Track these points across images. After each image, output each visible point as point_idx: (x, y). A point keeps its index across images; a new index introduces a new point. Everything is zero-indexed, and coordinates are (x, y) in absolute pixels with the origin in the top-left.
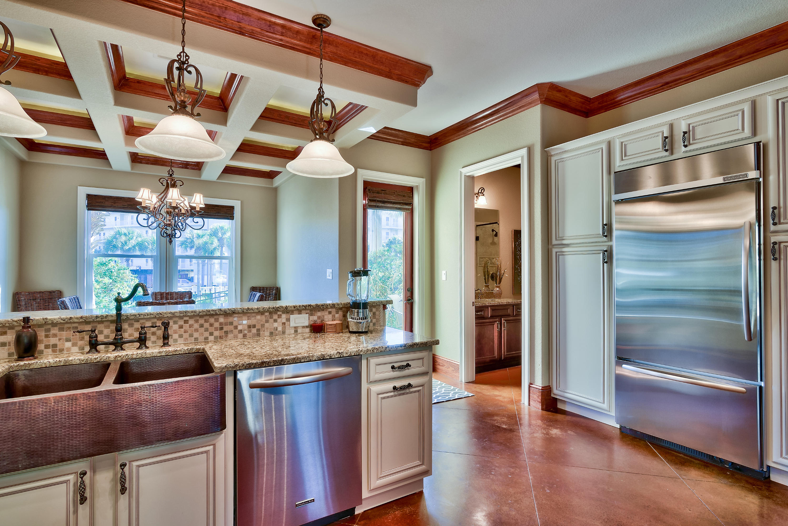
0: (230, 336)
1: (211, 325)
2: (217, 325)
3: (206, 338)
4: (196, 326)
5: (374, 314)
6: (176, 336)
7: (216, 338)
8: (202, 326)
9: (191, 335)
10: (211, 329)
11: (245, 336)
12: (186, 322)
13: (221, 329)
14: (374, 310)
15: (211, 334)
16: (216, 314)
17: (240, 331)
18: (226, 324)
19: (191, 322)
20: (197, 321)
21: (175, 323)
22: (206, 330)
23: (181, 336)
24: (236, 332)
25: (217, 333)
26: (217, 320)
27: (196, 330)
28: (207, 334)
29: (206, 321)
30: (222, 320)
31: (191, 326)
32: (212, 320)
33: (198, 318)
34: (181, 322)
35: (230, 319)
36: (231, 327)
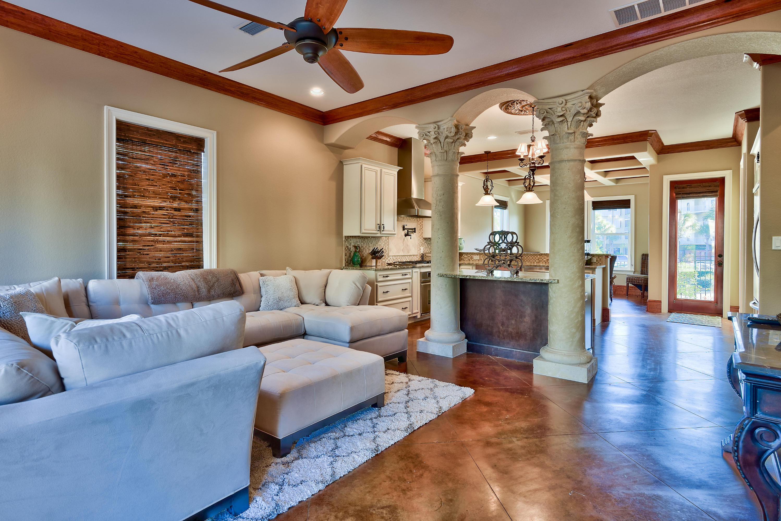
0: (541, 262)
1: (535, 258)
2: (537, 258)
3: (534, 262)
4: (531, 258)
5: (600, 259)
7: (537, 262)
8: (533, 258)
9: (530, 261)
10: (535, 260)
11: (546, 263)
12: (528, 256)
14: (600, 258)
15: (535, 261)
17: (544, 261)
18: (540, 258)
19: (530, 257)
20: (531, 257)
22: (534, 260)
23: (527, 261)
24: (543, 261)
25: (537, 261)
26: (537, 257)
27: (531, 259)
28: (534, 261)
29: (534, 257)
30: (538, 257)
31: (530, 258)
32: (536, 257)
35: (541, 257)
36: (542, 259)
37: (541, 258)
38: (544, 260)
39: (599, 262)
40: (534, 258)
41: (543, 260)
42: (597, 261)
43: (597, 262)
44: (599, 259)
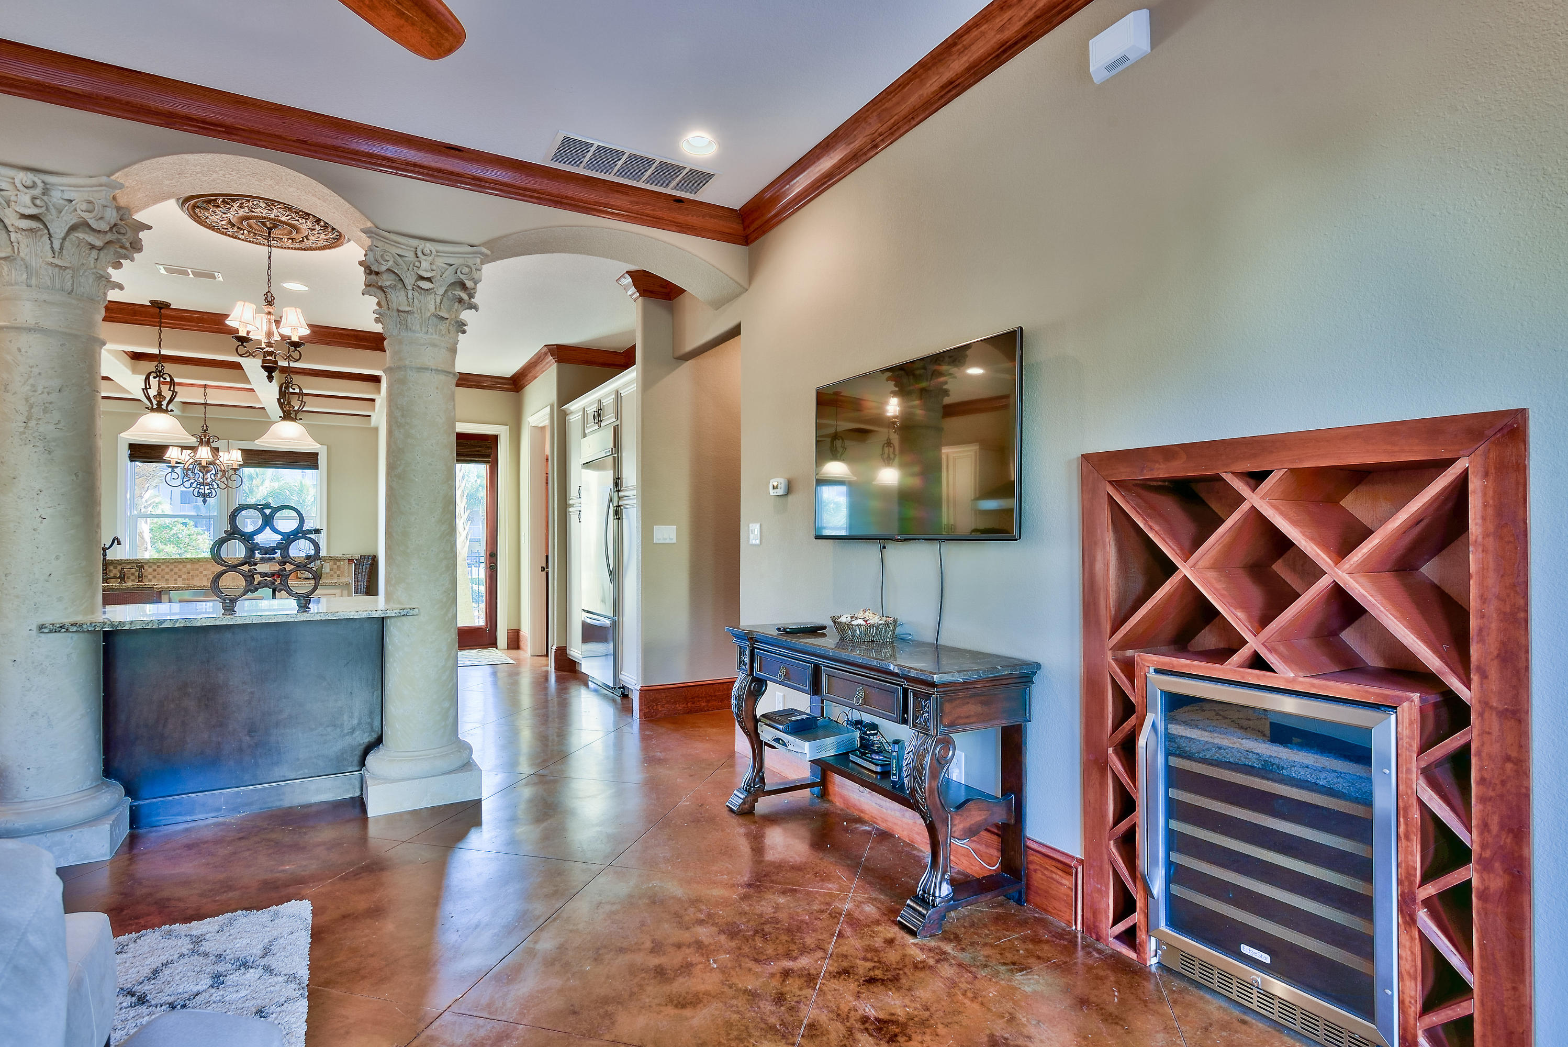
2: (185, 570)
3: (176, 580)
4: (167, 570)
6: (150, 577)
7: (183, 579)
8: (172, 570)
9: (163, 577)
12: (159, 567)
13: (189, 573)
15: (180, 577)
16: (184, 562)
18: (193, 570)
19: (163, 567)
20: (168, 567)
21: (150, 567)
22: (176, 573)
23: (154, 577)
24: (201, 576)
26: (185, 566)
27: (167, 573)
29: (175, 567)
30: (189, 566)
32: (181, 566)
33: (168, 564)
34: (155, 567)
35: (197, 566)
36: (197, 572)
37: (197, 569)
38: (205, 573)
39: (335, 573)
40: (176, 570)
41: (201, 573)
42: (331, 570)
43: (332, 573)
44: (335, 567)
